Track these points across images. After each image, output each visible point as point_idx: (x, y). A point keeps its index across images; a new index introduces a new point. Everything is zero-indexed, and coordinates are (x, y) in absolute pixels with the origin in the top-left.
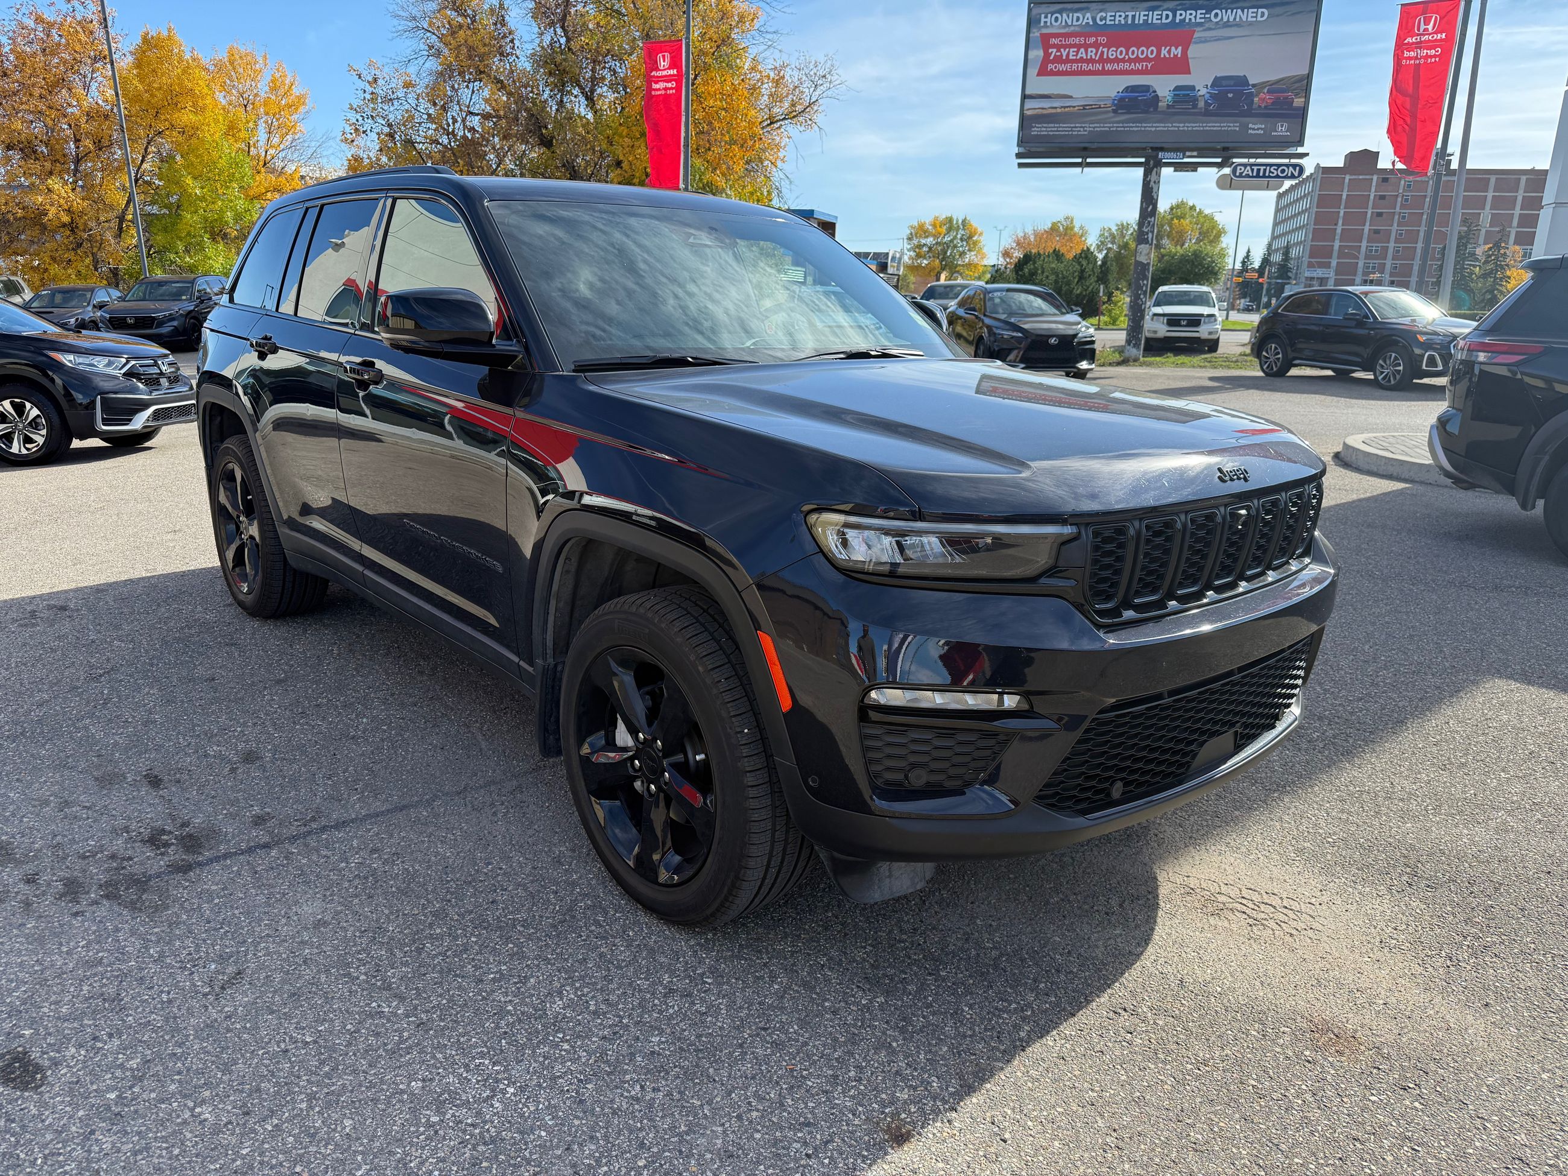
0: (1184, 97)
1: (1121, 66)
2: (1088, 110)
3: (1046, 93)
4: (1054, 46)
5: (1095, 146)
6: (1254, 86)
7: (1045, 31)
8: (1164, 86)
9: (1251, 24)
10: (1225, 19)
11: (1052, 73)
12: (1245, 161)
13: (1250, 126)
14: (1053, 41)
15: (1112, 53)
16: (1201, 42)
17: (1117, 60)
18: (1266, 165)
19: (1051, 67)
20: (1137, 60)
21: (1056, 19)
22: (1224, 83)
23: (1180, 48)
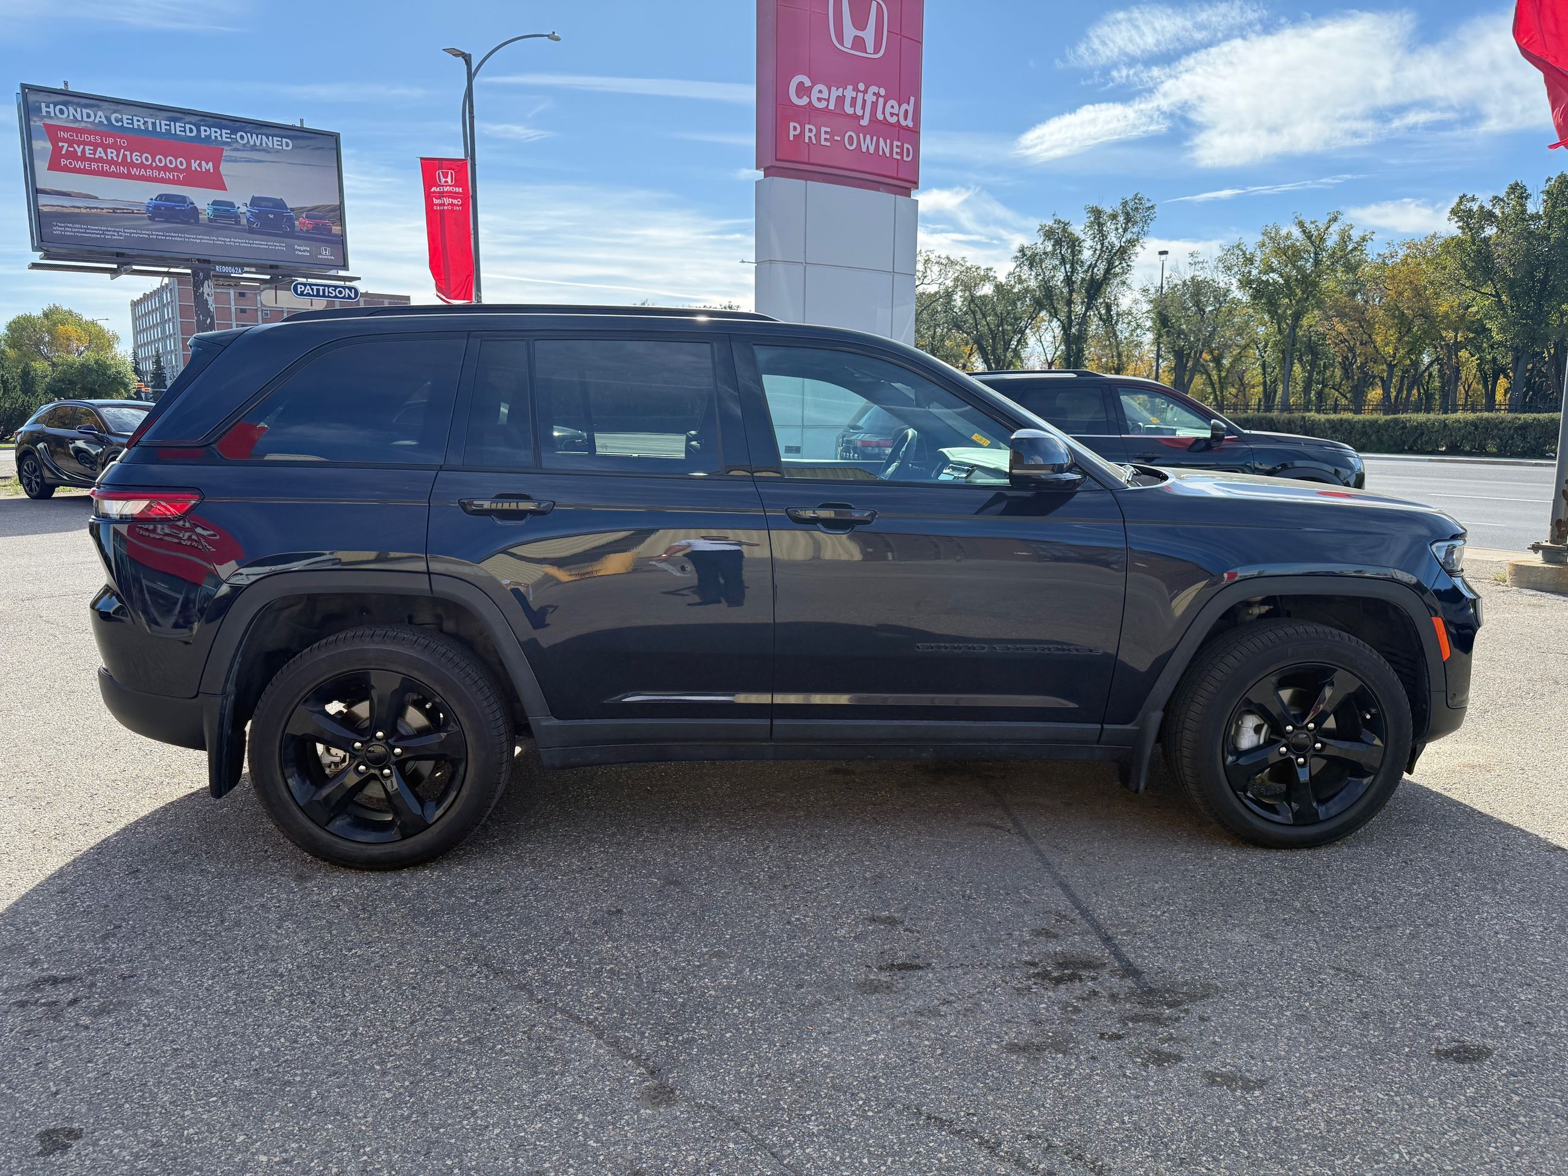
0: (224, 212)
1: (149, 173)
2: (119, 214)
3: (64, 190)
4: (64, 140)
5: (135, 252)
6: (292, 210)
7: (48, 121)
8: (202, 199)
9: (278, 151)
10: (252, 143)
11: (66, 169)
12: (304, 280)
13: (296, 247)
14: (62, 134)
15: (136, 158)
16: (231, 161)
17: (142, 166)
18: (324, 286)
19: (63, 162)
20: (165, 169)
21: (62, 112)
22: (263, 204)
23: (211, 163)
